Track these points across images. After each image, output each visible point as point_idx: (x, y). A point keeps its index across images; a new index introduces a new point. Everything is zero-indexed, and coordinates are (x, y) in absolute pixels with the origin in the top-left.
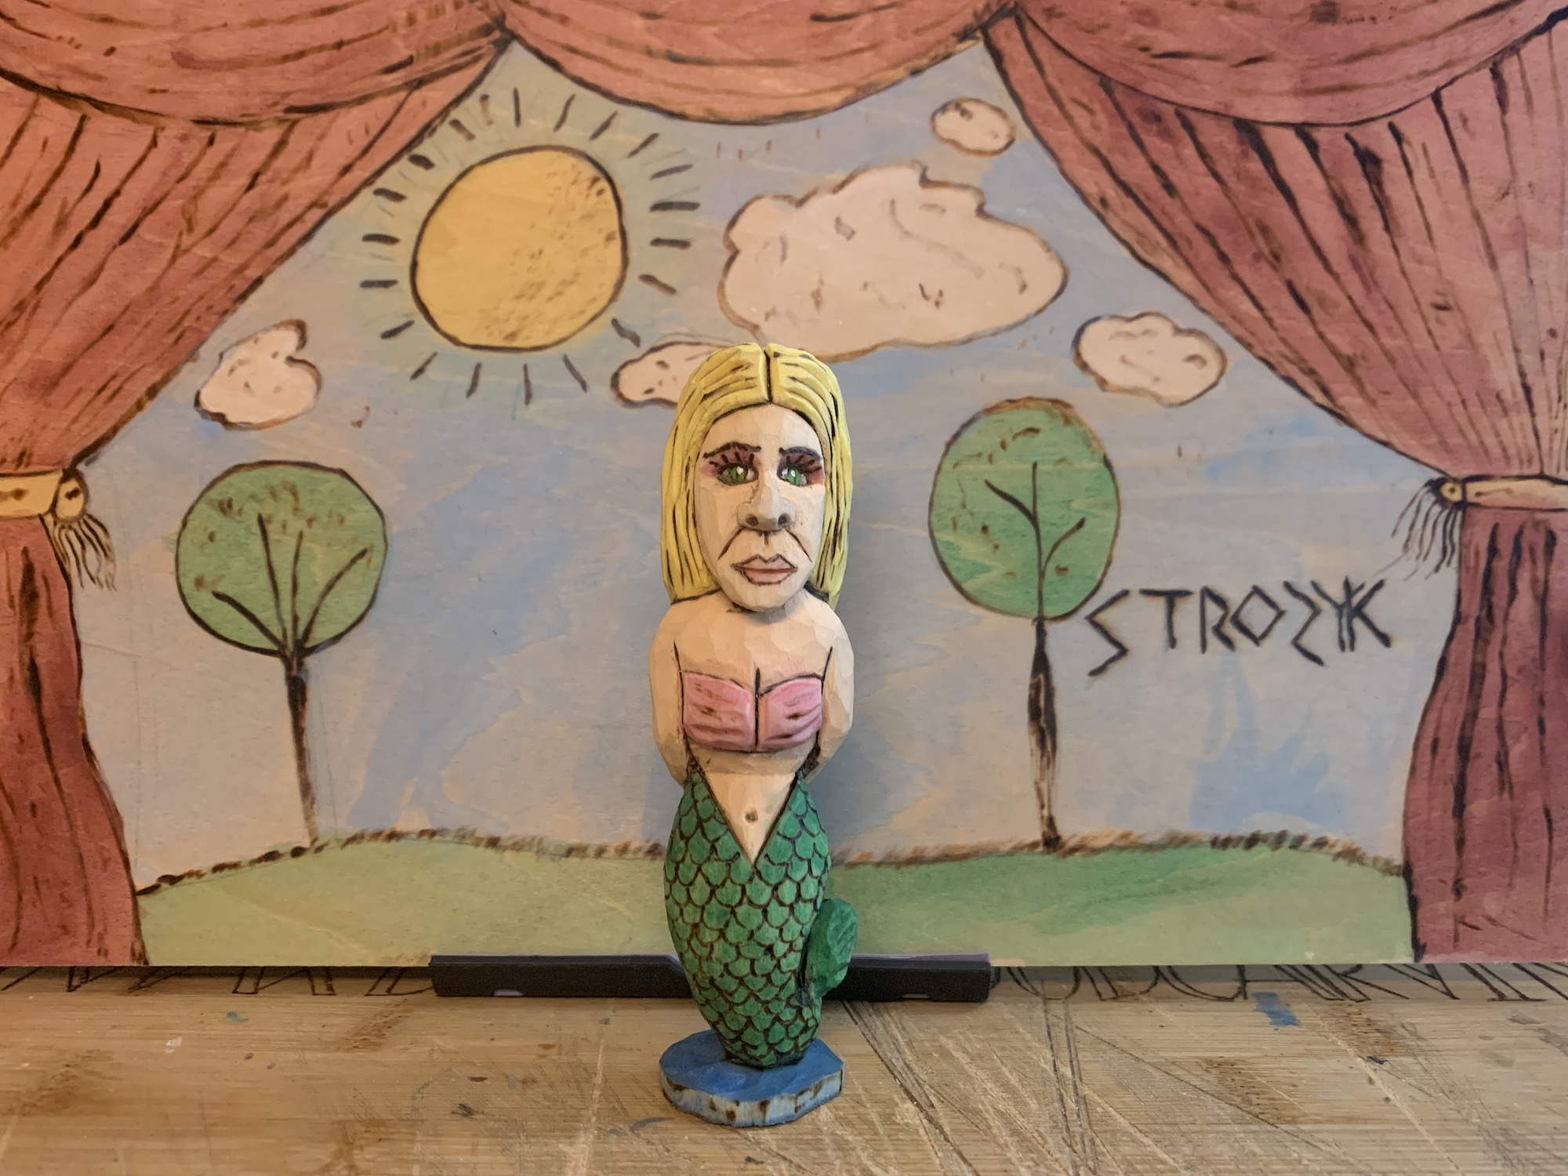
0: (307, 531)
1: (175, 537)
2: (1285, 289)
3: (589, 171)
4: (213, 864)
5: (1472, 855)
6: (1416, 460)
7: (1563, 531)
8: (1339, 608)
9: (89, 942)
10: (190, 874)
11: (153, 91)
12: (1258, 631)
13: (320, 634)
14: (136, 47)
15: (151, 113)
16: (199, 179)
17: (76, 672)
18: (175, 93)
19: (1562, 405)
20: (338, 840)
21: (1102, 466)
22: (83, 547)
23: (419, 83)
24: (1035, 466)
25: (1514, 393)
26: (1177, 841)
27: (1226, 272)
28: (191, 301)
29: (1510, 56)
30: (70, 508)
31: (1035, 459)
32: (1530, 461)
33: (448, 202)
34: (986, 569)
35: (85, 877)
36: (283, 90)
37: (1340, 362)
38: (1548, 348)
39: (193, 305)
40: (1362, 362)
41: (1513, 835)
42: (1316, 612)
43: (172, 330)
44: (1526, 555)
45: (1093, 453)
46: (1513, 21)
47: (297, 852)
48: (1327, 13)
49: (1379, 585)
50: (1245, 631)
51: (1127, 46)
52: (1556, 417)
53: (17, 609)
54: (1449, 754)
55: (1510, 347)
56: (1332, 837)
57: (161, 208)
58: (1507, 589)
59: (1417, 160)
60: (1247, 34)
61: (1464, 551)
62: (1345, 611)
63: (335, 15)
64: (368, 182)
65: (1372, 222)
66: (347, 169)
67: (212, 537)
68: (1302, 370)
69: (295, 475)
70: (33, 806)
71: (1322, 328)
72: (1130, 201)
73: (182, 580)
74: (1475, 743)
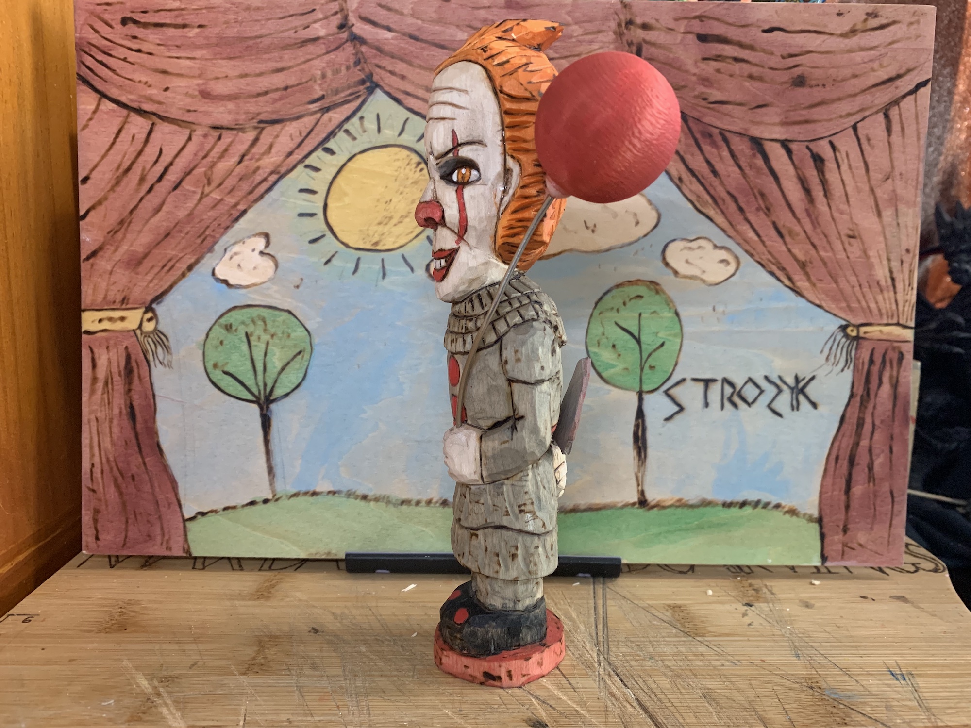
0: (271, 341)
1: (203, 343)
2: (771, 226)
3: (415, 159)
4: (223, 507)
5: (853, 513)
6: (835, 315)
7: (907, 352)
8: (792, 389)
9: (162, 544)
10: (212, 511)
11: (189, 111)
12: (750, 400)
13: (279, 392)
14: (180, 87)
15: (189, 123)
16: (213, 158)
17: (153, 409)
18: (201, 112)
19: (910, 288)
20: (287, 496)
21: (675, 315)
22: (156, 347)
23: (327, 109)
24: (640, 315)
25: (886, 281)
26: (706, 504)
27: (742, 217)
28: (210, 221)
29: (894, 106)
30: (149, 327)
31: (641, 311)
32: (892, 316)
33: (343, 173)
34: (613, 366)
35: (160, 511)
36: (257, 112)
37: (799, 265)
38: (904, 258)
39: (211, 223)
40: (809, 264)
41: (874, 504)
42: (780, 391)
43: (199, 236)
44: (888, 364)
45: (670, 308)
46: (897, 88)
47: (266, 501)
48: (800, 82)
49: (813, 378)
50: (744, 400)
51: (696, 97)
52: (907, 294)
53: (123, 378)
54: (844, 464)
55: (885, 258)
56: (783, 503)
57: (194, 172)
58: (877, 381)
59: (843, 160)
60: (758, 92)
61: (857, 361)
62: (795, 391)
63: (285, 72)
64: (301, 161)
65: (818, 192)
66: (290, 154)
67: (221, 343)
68: (778, 268)
69: (264, 312)
70: (133, 477)
71: (790, 246)
72: (694, 179)
73: (207, 364)
74: (857, 458)
